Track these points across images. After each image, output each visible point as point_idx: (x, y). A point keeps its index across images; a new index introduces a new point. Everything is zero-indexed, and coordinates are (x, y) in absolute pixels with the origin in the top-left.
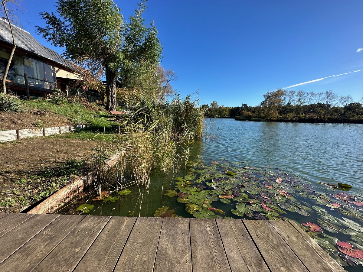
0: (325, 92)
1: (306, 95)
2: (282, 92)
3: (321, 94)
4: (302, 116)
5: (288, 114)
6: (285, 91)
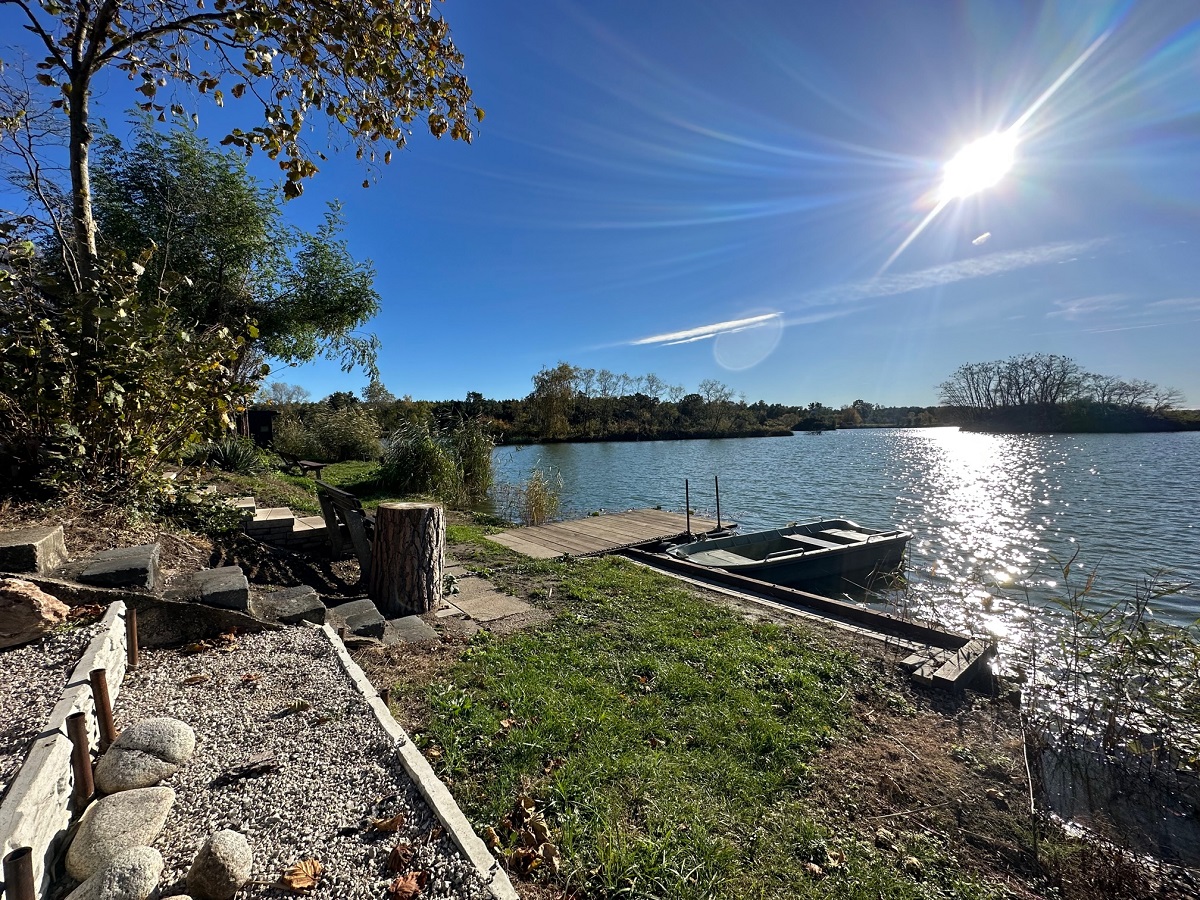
0: (646, 377)
1: (614, 380)
2: (570, 372)
3: (640, 379)
4: (613, 427)
5: (587, 424)
6: (576, 369)
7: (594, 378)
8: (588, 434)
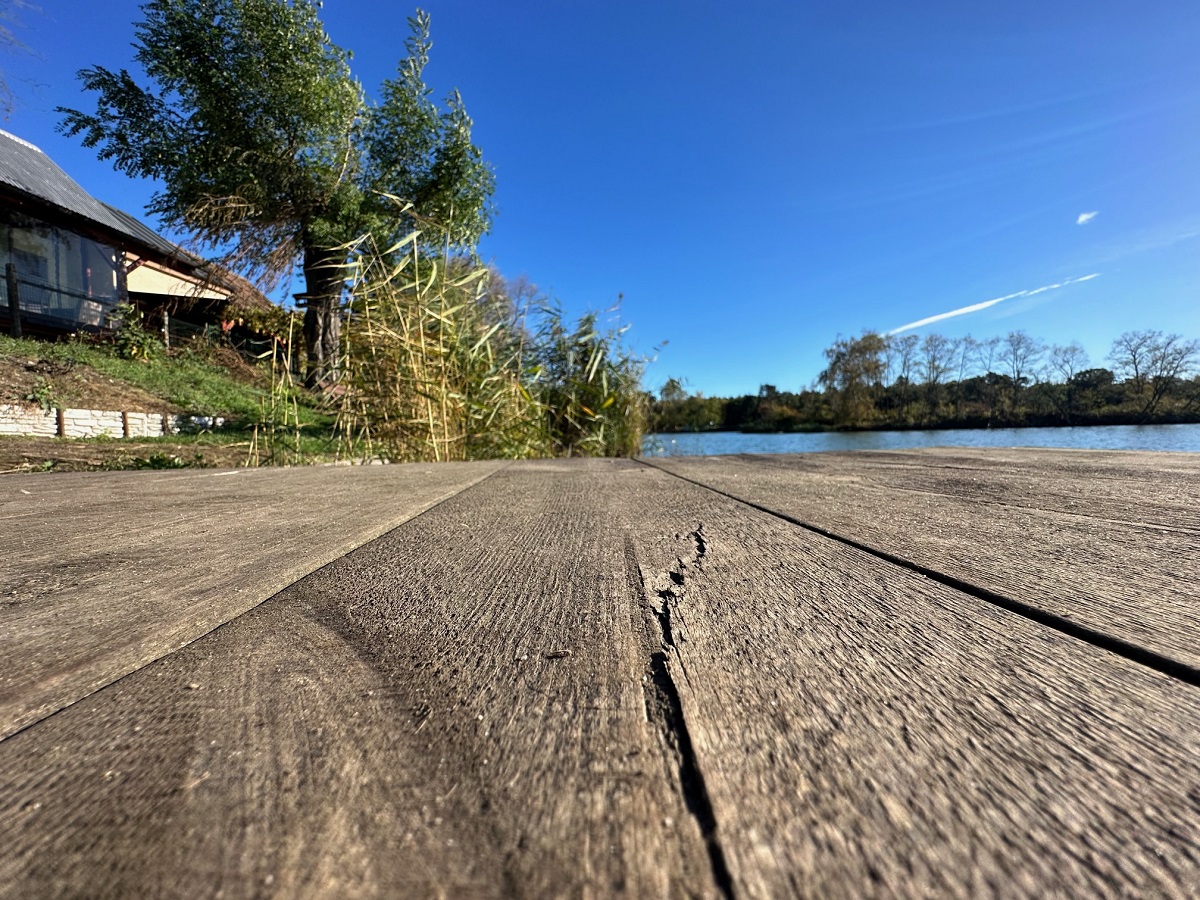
0: (1006, 336)
1: (950, 346)
2: (880, 342)
3: (994, 342)
4: (947, 411)
5: (905, 409)
6: (888, 337)
7: (917, 348)
8: (905, 420)
